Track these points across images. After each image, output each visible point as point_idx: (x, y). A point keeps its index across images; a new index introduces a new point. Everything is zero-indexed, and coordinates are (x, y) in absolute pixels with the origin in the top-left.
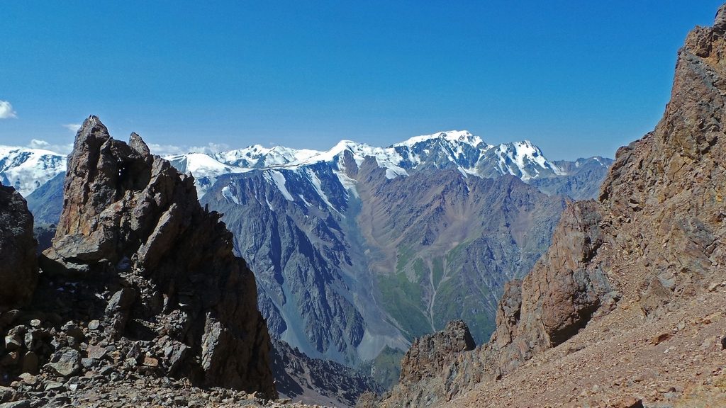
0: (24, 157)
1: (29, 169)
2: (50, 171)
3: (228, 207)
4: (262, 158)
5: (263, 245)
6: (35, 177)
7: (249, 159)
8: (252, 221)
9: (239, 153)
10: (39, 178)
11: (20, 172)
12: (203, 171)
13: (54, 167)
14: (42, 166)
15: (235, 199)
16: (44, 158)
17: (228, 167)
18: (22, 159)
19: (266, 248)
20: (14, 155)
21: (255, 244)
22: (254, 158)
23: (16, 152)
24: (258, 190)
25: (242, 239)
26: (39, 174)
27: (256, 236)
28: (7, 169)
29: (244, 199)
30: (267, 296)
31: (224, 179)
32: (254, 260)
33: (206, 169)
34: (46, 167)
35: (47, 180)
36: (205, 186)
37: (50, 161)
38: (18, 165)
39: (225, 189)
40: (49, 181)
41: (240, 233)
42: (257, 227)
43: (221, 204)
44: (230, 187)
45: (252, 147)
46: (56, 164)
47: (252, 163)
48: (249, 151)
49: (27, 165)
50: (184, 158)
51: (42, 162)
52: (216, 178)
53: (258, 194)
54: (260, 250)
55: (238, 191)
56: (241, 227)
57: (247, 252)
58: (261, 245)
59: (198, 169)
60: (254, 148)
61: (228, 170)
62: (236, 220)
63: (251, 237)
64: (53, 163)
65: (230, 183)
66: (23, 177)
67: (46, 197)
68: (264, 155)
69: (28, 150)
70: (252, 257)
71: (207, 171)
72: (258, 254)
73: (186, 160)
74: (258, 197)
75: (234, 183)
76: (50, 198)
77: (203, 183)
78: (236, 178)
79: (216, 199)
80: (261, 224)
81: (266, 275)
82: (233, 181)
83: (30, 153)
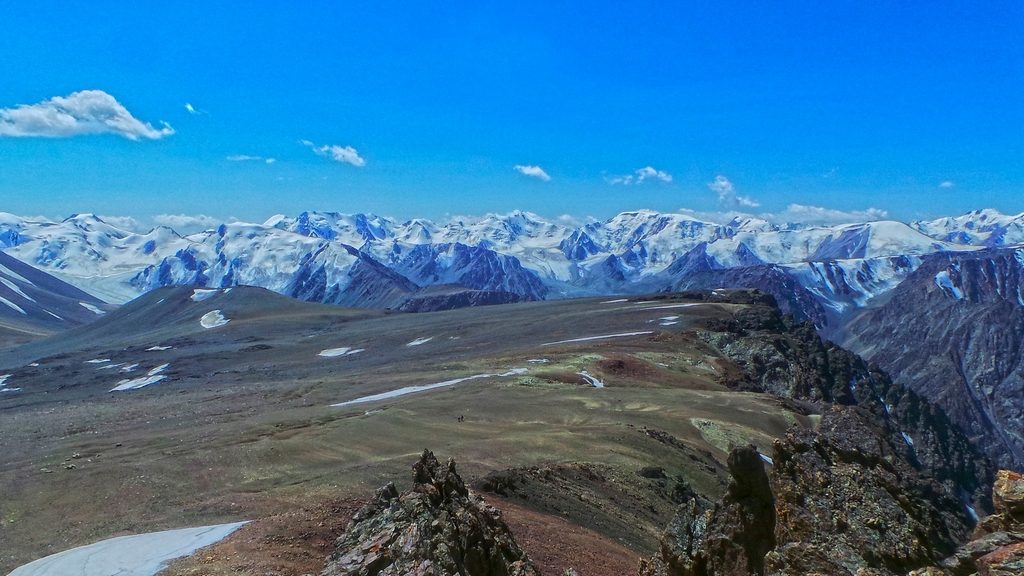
0: (663, 223)
1: (667, 238)
2: (688, 241)
3: (946, 304)
4: (998, 231)
5: (1013, 373)
6: (672, 248)
7: (973, 233)
8: (993, 329)
9: (952, 223)
10: (675, 250)
11: (657, 242)
12: (894, 248)
13: (693, 236)
14: (679, 235)
15: (958, 293)
16: (683, 224)
17: (938, 242)
18: (661, 225)
19: (1018, 378)
20: (653, 221)
21: (997, 369)
22: (982, 230)
23: (655, 217)
24: (1003, 279)
25: (969, 358)
26: (676, 244)
27: (999, 355)
28: (645, 237)
29: (975, 294)
30: (1016, 460)
31: (937, 259)
32: (992, 394)
33: (899, 244)
34: (684, 235)
35: (684, 252)
36: (901, 270)
37: (689, 229)
38: (656, 233)
39: (942, 275)
40: (688, 253)
41: (966, 347)
42: (1003, 340)
43: (933, 298)
44: (951, 273)
45: (978, 213)
46: (696, 232)
47: (977, 238)
48: (971, 220)
49: (665, 232)
50: (866, 227)
51: (680, 230)
52: (922, 258)
53: (1003, 286)
54: (1006, 381)
55: (964, 280)
56: (968, 338)
57: (978, 379)
58: (1009, 372)
59: (887, 244)
60: (981, 215)
61: (937, 246)
62: (959, 326)
63: (990, 355)
64: (692, 231)
65: (952, 267)
66: (660, 247)
67: (683, 272)
68: (1002, 226)
69: (667, 215)
70: (989, 391)
71: (900, 248)
72: (1001, 386)
73: (868, 230)
74: (1003, 292)
75: (958, 267)
76: (688, 274)
77: (898, 264)
78: (959, 258)
79: (924, 289)
80: (1010, 337)
81: (1015, 424)
82: (957, 264)
83: (668, 219)
